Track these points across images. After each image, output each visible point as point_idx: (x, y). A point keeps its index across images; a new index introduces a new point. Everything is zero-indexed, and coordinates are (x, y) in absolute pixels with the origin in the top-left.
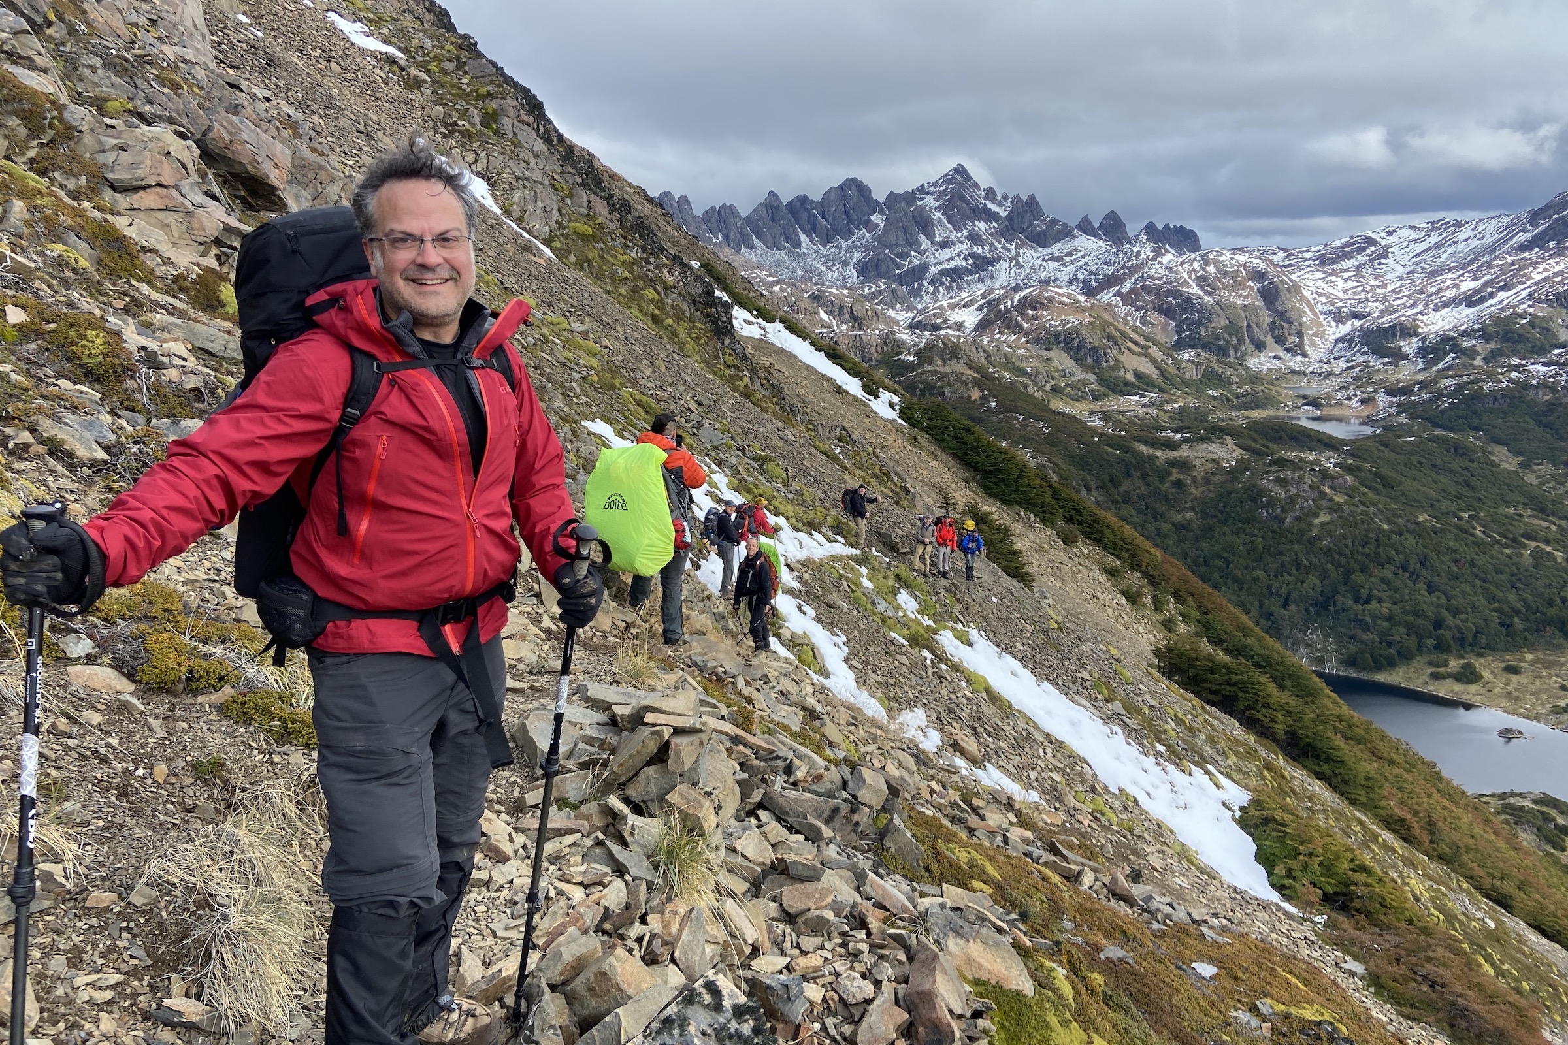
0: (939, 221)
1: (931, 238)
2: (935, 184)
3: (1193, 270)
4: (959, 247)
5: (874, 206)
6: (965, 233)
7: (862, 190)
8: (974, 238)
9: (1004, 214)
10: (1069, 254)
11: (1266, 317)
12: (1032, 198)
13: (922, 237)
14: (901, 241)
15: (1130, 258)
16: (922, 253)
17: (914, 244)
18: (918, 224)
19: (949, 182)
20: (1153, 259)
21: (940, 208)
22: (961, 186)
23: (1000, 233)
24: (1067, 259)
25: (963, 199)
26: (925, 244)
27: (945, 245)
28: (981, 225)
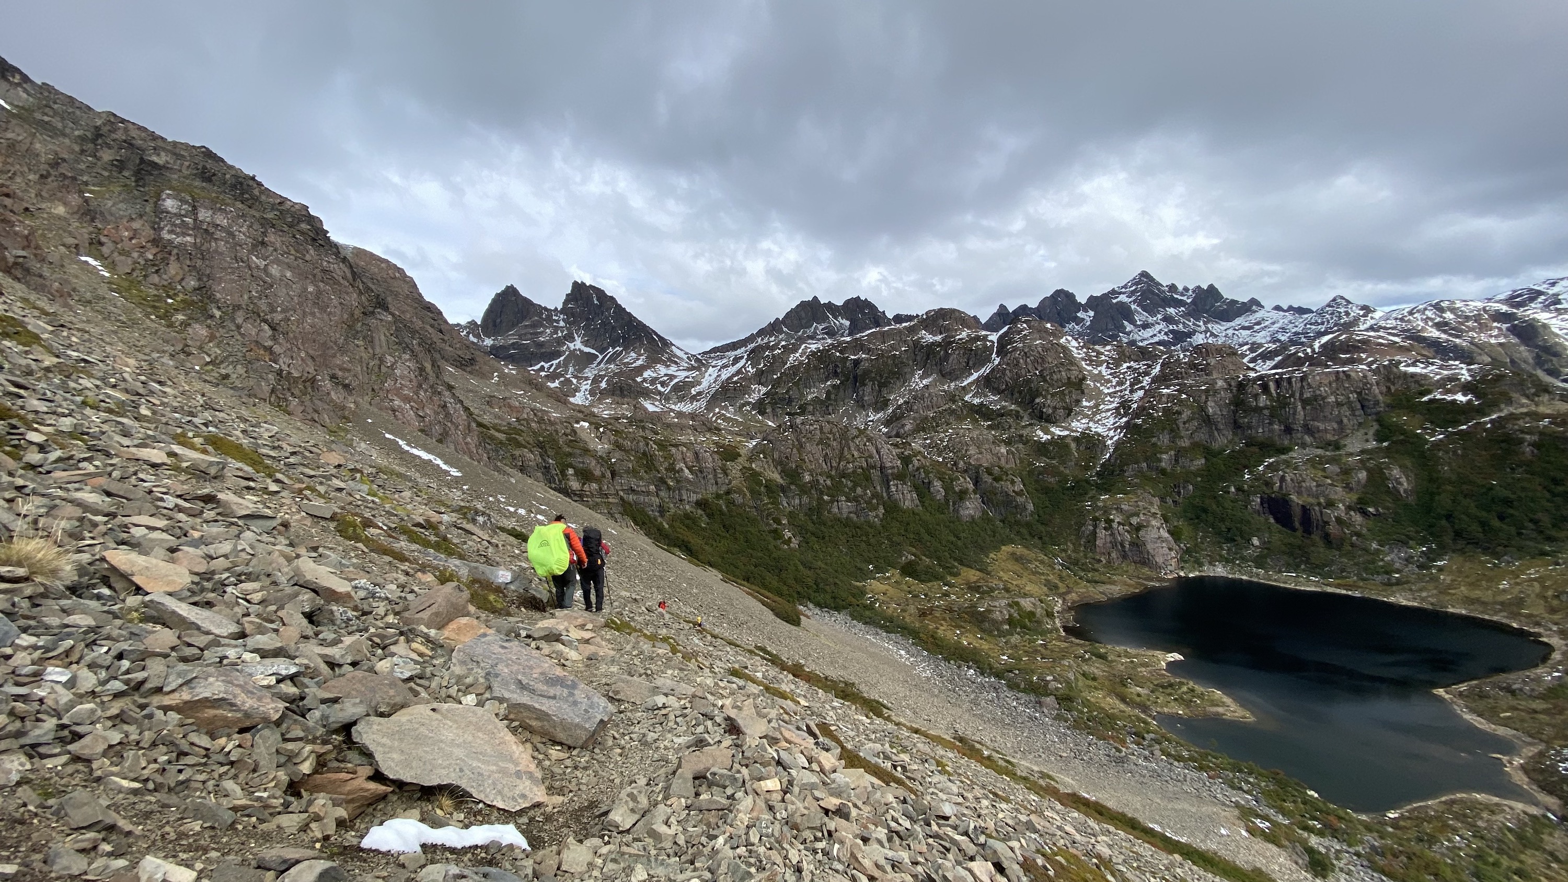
0: (1136, 311)
1: (1133, 322)
2: (1125, 287)
3: (1428, 318)
4: (1158, 328)
5: (1079, 306)
6: (1160, 316)
7: (1070, 296)
8: (1168, 319)
9: (1189, 301)
10: (1258, 323)
11: (1524, 352)
12: (1211, 287)
13: (1126, 323)
14: (1110, 326)
15: (1340, 318)
16: (1128, 334)
17: (1122, 329)
18: (1121, 313)
19: (1137, 284)
20: (1364, 316)
21: (1134, 301)
22: (1149, 285)
23: (1186, 315)
24: (1257, 327)
25: (1153, 293)
26: (1129, 327)
27: (1146, 326)
28: (1171, 311)
